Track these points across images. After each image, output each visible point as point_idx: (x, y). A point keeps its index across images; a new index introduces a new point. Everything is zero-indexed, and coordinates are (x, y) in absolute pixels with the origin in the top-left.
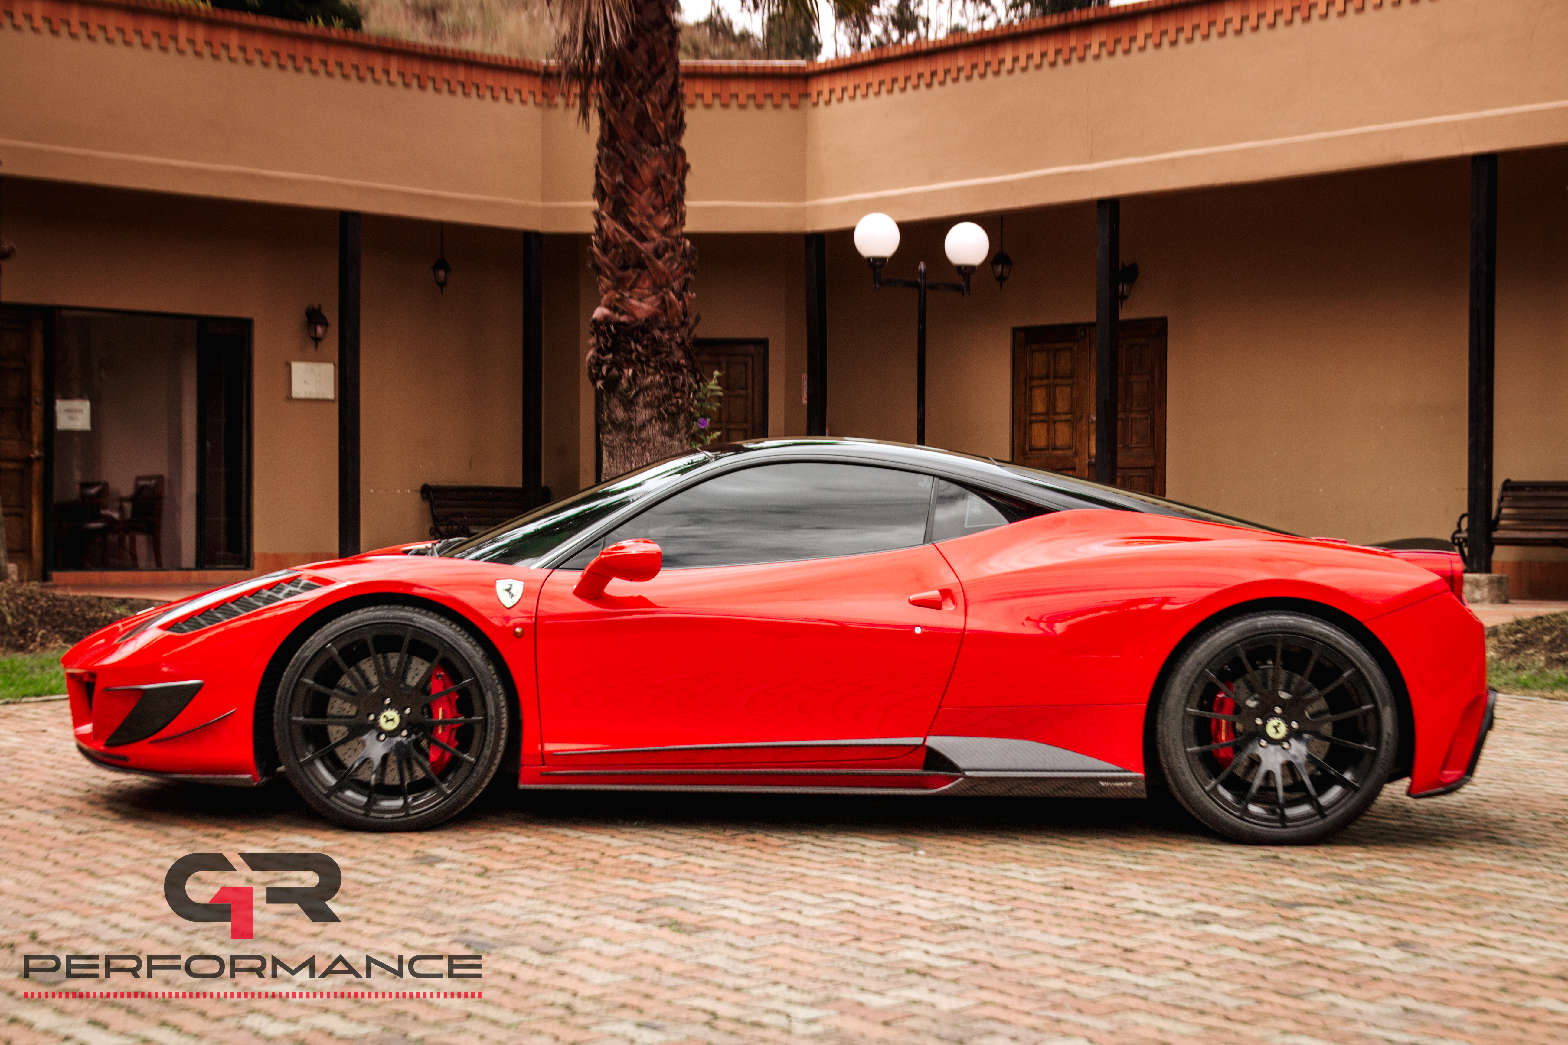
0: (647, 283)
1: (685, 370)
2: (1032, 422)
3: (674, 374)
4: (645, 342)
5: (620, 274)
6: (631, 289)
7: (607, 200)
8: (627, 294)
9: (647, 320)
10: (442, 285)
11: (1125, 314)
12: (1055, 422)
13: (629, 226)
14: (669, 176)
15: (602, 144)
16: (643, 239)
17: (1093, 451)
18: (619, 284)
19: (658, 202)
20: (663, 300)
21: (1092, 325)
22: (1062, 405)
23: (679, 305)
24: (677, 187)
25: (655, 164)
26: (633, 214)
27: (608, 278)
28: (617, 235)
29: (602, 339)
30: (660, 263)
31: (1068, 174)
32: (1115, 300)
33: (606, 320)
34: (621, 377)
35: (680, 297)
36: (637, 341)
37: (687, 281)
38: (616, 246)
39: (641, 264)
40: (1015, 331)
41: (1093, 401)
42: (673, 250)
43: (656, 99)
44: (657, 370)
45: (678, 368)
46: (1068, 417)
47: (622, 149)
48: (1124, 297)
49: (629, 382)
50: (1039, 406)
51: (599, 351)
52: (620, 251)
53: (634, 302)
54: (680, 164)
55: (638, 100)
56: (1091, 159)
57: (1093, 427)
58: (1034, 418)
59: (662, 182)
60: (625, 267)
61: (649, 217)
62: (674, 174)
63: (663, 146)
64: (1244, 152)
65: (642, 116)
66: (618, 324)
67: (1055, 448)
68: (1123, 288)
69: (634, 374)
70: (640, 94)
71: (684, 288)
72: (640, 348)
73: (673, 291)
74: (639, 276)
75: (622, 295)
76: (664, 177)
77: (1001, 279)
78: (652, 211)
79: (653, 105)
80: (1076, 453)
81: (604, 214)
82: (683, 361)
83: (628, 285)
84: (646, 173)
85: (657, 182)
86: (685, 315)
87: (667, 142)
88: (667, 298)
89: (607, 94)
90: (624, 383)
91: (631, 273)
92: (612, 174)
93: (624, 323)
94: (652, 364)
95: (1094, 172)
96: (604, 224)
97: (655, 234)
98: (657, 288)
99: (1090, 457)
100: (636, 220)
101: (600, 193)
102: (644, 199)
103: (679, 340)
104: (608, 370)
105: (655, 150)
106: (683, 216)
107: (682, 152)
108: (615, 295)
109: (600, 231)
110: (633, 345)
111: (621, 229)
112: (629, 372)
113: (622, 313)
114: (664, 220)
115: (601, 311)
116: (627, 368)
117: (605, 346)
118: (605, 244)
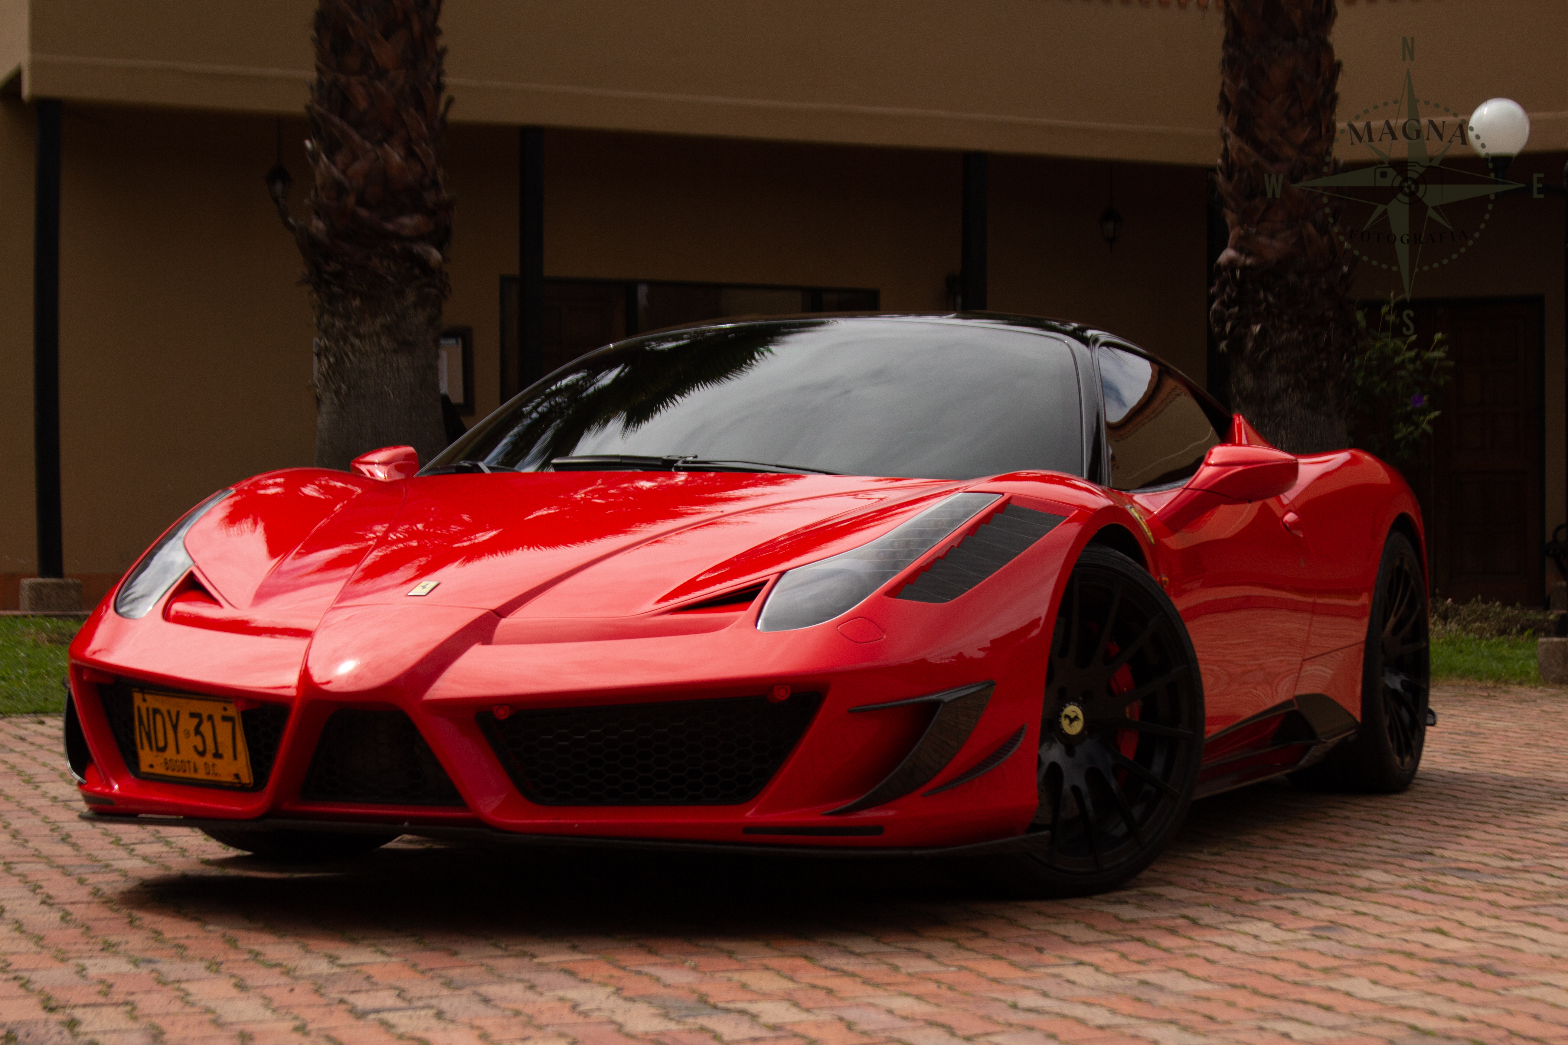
4: (1276, 289)
5: (1246, 205)
6: (1259, 223)
7: (1232, 114)
8: (1254, 230)
9: (1279, 262)
13: (1257, 145)
14: (1310, 78)
16: (1274, 158)
18: (1246, 217)
19: (1295, 111)
20: (1301, 236)
25: (1289, 63)
26: (1261, 127)
27: (1233, 210)
28: (1244, 157)
29: (1227, 290)
33: (1231, 262)
34: (1246, 335)
36: (1268, 289)
38: (1242, 169)
44: (1293, 325)
47: (1248, 47)
49: (1257, 340)
51: (1222, 303)
52: (1245, 175)
53: (1262, 239)
54: (1325, 63)
59: (1299, 85)
60: (1251, 196)
61: (1282, 132)
63: (1300, 40)
66: (1244, 268)
69: (1263, 330)
72: (1271, 299)
75: (1249, 232)
76: (1302, 79)
78: (1284, 123)
81: (1229, 130)
83: (1255, 218)
84: (1277, 75)
85: (1292, 86)
87: (1306, 35)
88: (1304, 232)
90: (1250, 345)
91: (1260, 203)
92: (1237, 81)
93: (1250, 267)
94: (1287, 318)
97: (1289, 151)
98: (1291, 222)
100: (1265, 137)
101: (1225, 107)
102: (1274, 109)
103: (1326, 286)
104: (1232, 328)
105: (1287, 46)
108: (1242, 232)
109: (1225, 154)
110: (1262, 294)
111: (1247, 148)
112: (1257, 329)
113: (1248, 254)
114: (1302, 135)
115: (1228, 253)
116: (1256, 323)
117: (1229, 297)
118: (1229, 169)
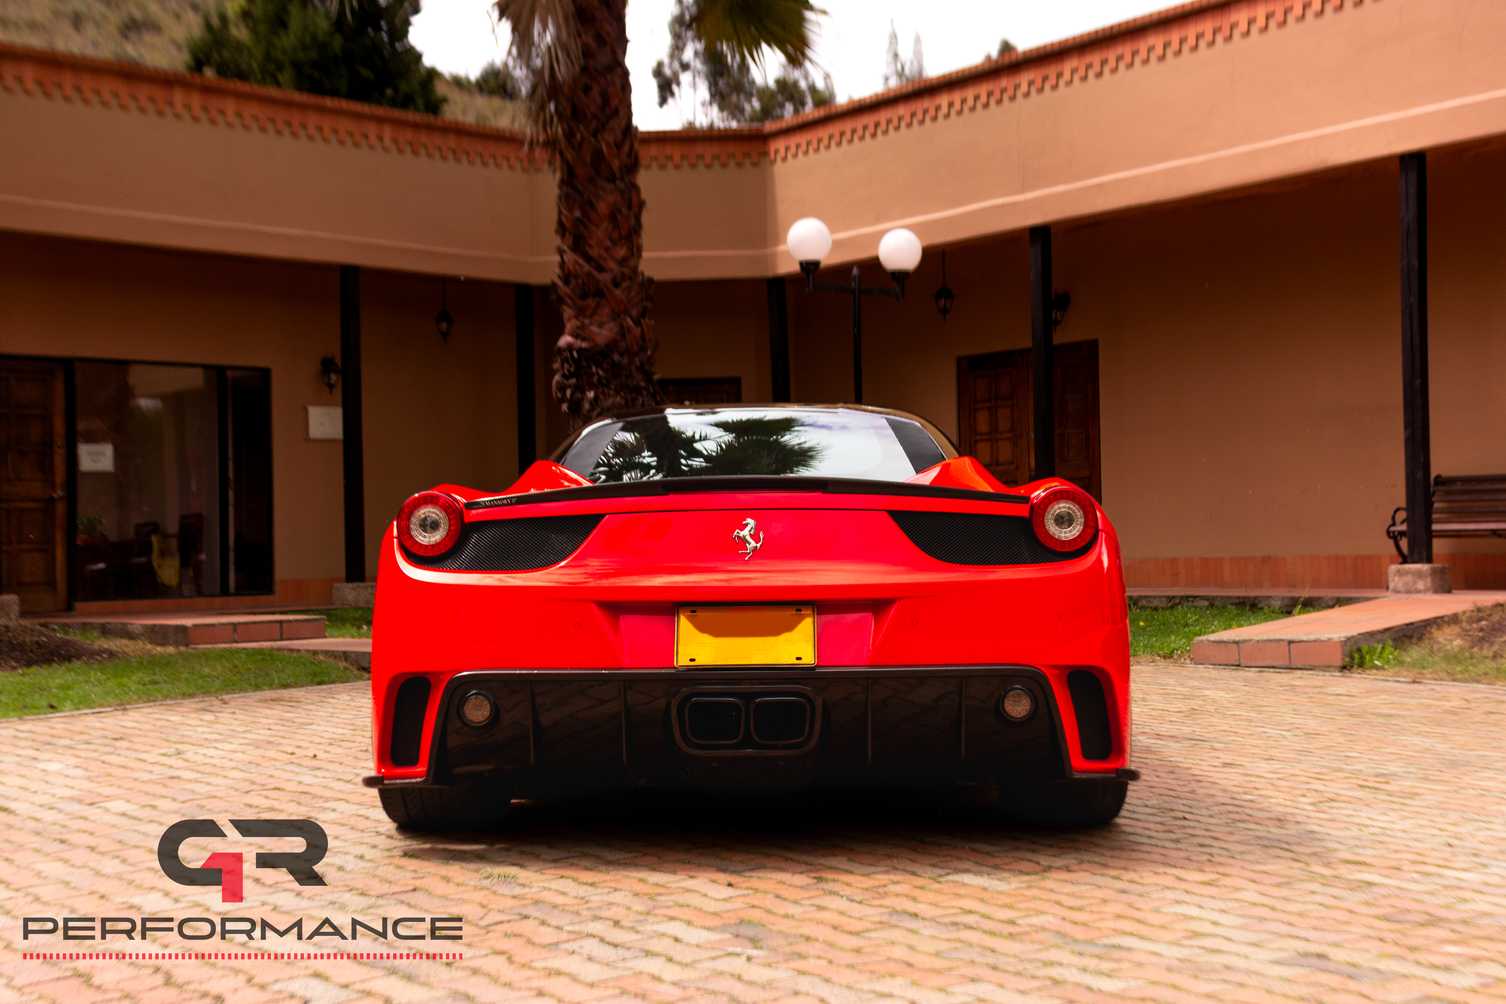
0: (607, 311)
1: (644, 392)
2: (976, 442)
3: (634, 395)
4: (605, 366)
5: (581, 303)
6: (591, 316)
7: (567, 235)
8: (587, 322)
9: (606, 345)
10: (445, 335)
11: (1058, 339)
12: (997, 440)
13: (588, 259)
14: (624, 211)
15: (563, 183)
16: (601, 269)
17: (1033, 465)
18: (580, 312)
19: (615, 235)
20: (622, 326)
21: (1028, 351)
22: (1004, 425)
23: (637, 331)
24: (633, 221)
25: (611, 199)
26: (590, 246)
27: (570, 307)
28: (577, 267)
29: (566, 366)
30: (618, 292)
31: (1002, 206)
32: (1049, 325)
33: (570, 347)
34: (583, 399)
35: (637, 323)
36: (598, 365)
37: (645, 309)
38: (576, 277)
39: (600, 294)
40: (960, 360)
41: (1032, 420)
42: (630, 279)
43: (610, 138)
44: (617, 392)
45: (638, 390)
46: (1010, 435)
47: (580, 187)
48: (1057, 323)
49: (591, 404)
50: (983, 427)
51: (564, 376)
52: (580, 281)
53: (594, 329)
54: (635, 200)
55: (593, 140)
56: (1022, 190)
57: (1032, 443)
58: (978, 437)
59: (618, 216)
60: (584, 296)
61: (607, 250)
62: (630, 207)
63: (618, 183)
64: (1168, 171)
65: (598, 156)
66: (580, 350)
67: (998, 464)
68: (1056, 314)
69: (596, 397)
70: (595, 134)
71: (643, 315)
72: (601, 372)
73: (631, 318)
74: (598, 305)
75: (583, 323)
76: (620, 211)
77: (945, 311)
78: (608, 243)
79: (608, 144)
80: (1017, 467)
81: (565, 248)
82: (642, 384)
83: (589, 313)
84: (603, 207)
85: (613, 216)
86: (644, 340)
87: (622, 179)
88: (625, 324)
89: (565, 136)
90: (587, 406)
91: (591, 302)
92: (571, 210)
93: (586, 350)
94: (612, 387)
95: (1026, 202)
96: (566, 258)
97: (612, 265)
98: (615, 316)
99: (1030, 470)
100: (594, 252)
101: (562, 230)
102: (600, 232)
103: (638, 364)
104: (572, 394)
105: (609, 186)
106: (639, 249)
107: (636, 189)
108: (578, 323)
109: (562, 264)
110: (594, 369)
111: (581, 261)
112: (591, 394)
113: (584, 339)
114: (621, 252)
115: (565, 340)
116: (590, 391)
117: (569, 371)
118: (567, 276)
